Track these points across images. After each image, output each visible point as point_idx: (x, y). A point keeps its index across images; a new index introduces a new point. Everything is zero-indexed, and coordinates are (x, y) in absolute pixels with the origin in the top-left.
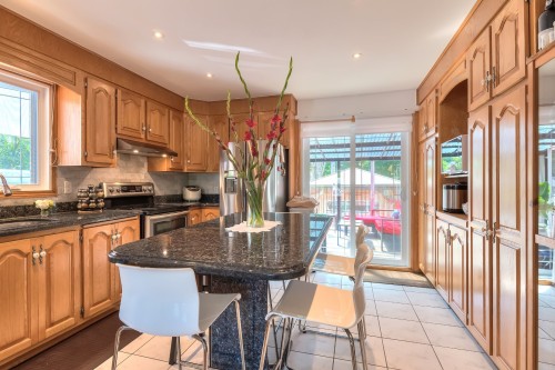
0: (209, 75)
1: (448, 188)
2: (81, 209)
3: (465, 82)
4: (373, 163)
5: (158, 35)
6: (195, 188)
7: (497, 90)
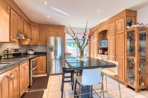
0: (48, 17)
1: (100, 49)
2: (3, 59)
3: (107, 30)
4: (72, 44)
5: (46, 3)
6: (32, 50)
7: (117, 33)
